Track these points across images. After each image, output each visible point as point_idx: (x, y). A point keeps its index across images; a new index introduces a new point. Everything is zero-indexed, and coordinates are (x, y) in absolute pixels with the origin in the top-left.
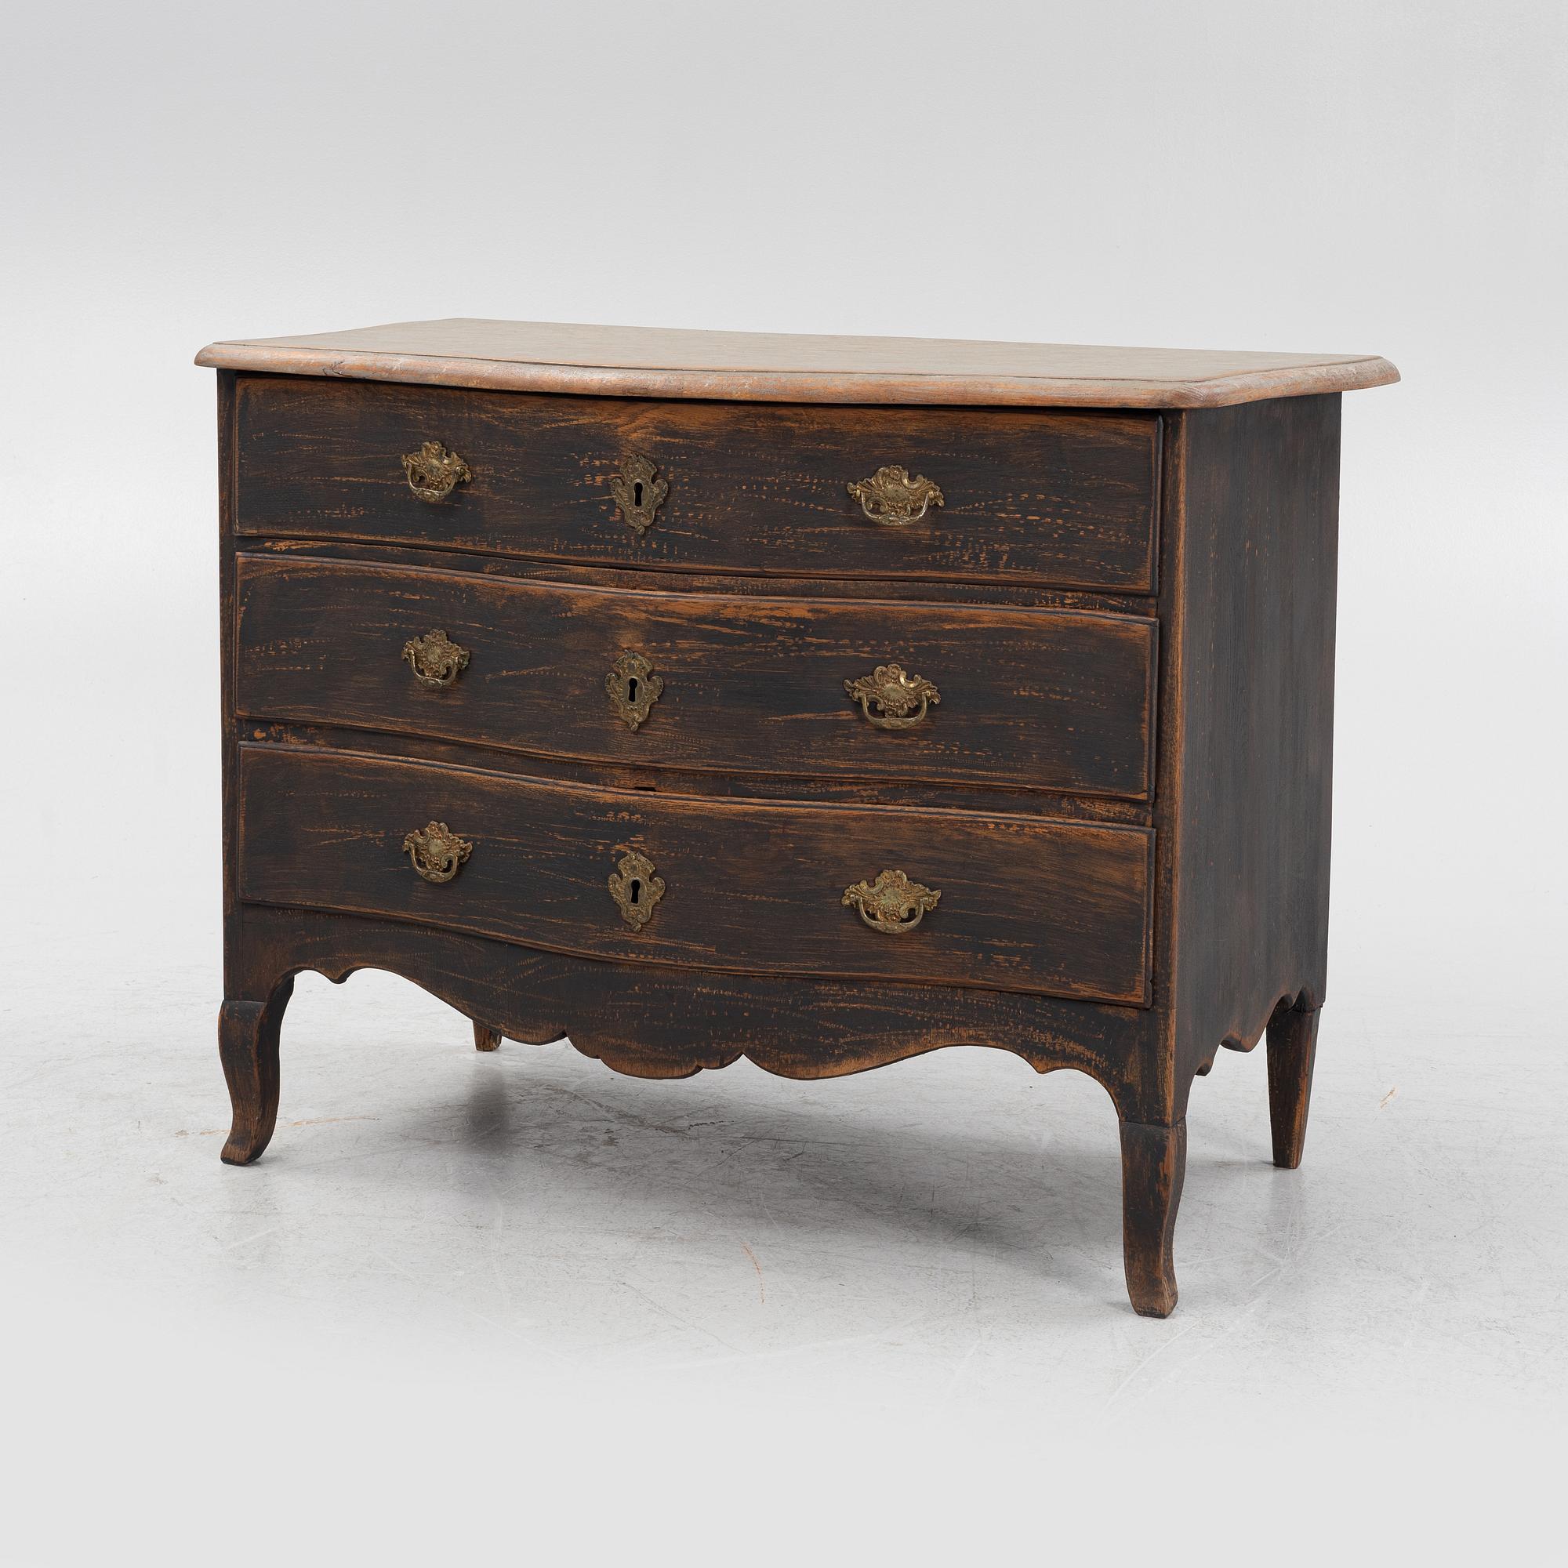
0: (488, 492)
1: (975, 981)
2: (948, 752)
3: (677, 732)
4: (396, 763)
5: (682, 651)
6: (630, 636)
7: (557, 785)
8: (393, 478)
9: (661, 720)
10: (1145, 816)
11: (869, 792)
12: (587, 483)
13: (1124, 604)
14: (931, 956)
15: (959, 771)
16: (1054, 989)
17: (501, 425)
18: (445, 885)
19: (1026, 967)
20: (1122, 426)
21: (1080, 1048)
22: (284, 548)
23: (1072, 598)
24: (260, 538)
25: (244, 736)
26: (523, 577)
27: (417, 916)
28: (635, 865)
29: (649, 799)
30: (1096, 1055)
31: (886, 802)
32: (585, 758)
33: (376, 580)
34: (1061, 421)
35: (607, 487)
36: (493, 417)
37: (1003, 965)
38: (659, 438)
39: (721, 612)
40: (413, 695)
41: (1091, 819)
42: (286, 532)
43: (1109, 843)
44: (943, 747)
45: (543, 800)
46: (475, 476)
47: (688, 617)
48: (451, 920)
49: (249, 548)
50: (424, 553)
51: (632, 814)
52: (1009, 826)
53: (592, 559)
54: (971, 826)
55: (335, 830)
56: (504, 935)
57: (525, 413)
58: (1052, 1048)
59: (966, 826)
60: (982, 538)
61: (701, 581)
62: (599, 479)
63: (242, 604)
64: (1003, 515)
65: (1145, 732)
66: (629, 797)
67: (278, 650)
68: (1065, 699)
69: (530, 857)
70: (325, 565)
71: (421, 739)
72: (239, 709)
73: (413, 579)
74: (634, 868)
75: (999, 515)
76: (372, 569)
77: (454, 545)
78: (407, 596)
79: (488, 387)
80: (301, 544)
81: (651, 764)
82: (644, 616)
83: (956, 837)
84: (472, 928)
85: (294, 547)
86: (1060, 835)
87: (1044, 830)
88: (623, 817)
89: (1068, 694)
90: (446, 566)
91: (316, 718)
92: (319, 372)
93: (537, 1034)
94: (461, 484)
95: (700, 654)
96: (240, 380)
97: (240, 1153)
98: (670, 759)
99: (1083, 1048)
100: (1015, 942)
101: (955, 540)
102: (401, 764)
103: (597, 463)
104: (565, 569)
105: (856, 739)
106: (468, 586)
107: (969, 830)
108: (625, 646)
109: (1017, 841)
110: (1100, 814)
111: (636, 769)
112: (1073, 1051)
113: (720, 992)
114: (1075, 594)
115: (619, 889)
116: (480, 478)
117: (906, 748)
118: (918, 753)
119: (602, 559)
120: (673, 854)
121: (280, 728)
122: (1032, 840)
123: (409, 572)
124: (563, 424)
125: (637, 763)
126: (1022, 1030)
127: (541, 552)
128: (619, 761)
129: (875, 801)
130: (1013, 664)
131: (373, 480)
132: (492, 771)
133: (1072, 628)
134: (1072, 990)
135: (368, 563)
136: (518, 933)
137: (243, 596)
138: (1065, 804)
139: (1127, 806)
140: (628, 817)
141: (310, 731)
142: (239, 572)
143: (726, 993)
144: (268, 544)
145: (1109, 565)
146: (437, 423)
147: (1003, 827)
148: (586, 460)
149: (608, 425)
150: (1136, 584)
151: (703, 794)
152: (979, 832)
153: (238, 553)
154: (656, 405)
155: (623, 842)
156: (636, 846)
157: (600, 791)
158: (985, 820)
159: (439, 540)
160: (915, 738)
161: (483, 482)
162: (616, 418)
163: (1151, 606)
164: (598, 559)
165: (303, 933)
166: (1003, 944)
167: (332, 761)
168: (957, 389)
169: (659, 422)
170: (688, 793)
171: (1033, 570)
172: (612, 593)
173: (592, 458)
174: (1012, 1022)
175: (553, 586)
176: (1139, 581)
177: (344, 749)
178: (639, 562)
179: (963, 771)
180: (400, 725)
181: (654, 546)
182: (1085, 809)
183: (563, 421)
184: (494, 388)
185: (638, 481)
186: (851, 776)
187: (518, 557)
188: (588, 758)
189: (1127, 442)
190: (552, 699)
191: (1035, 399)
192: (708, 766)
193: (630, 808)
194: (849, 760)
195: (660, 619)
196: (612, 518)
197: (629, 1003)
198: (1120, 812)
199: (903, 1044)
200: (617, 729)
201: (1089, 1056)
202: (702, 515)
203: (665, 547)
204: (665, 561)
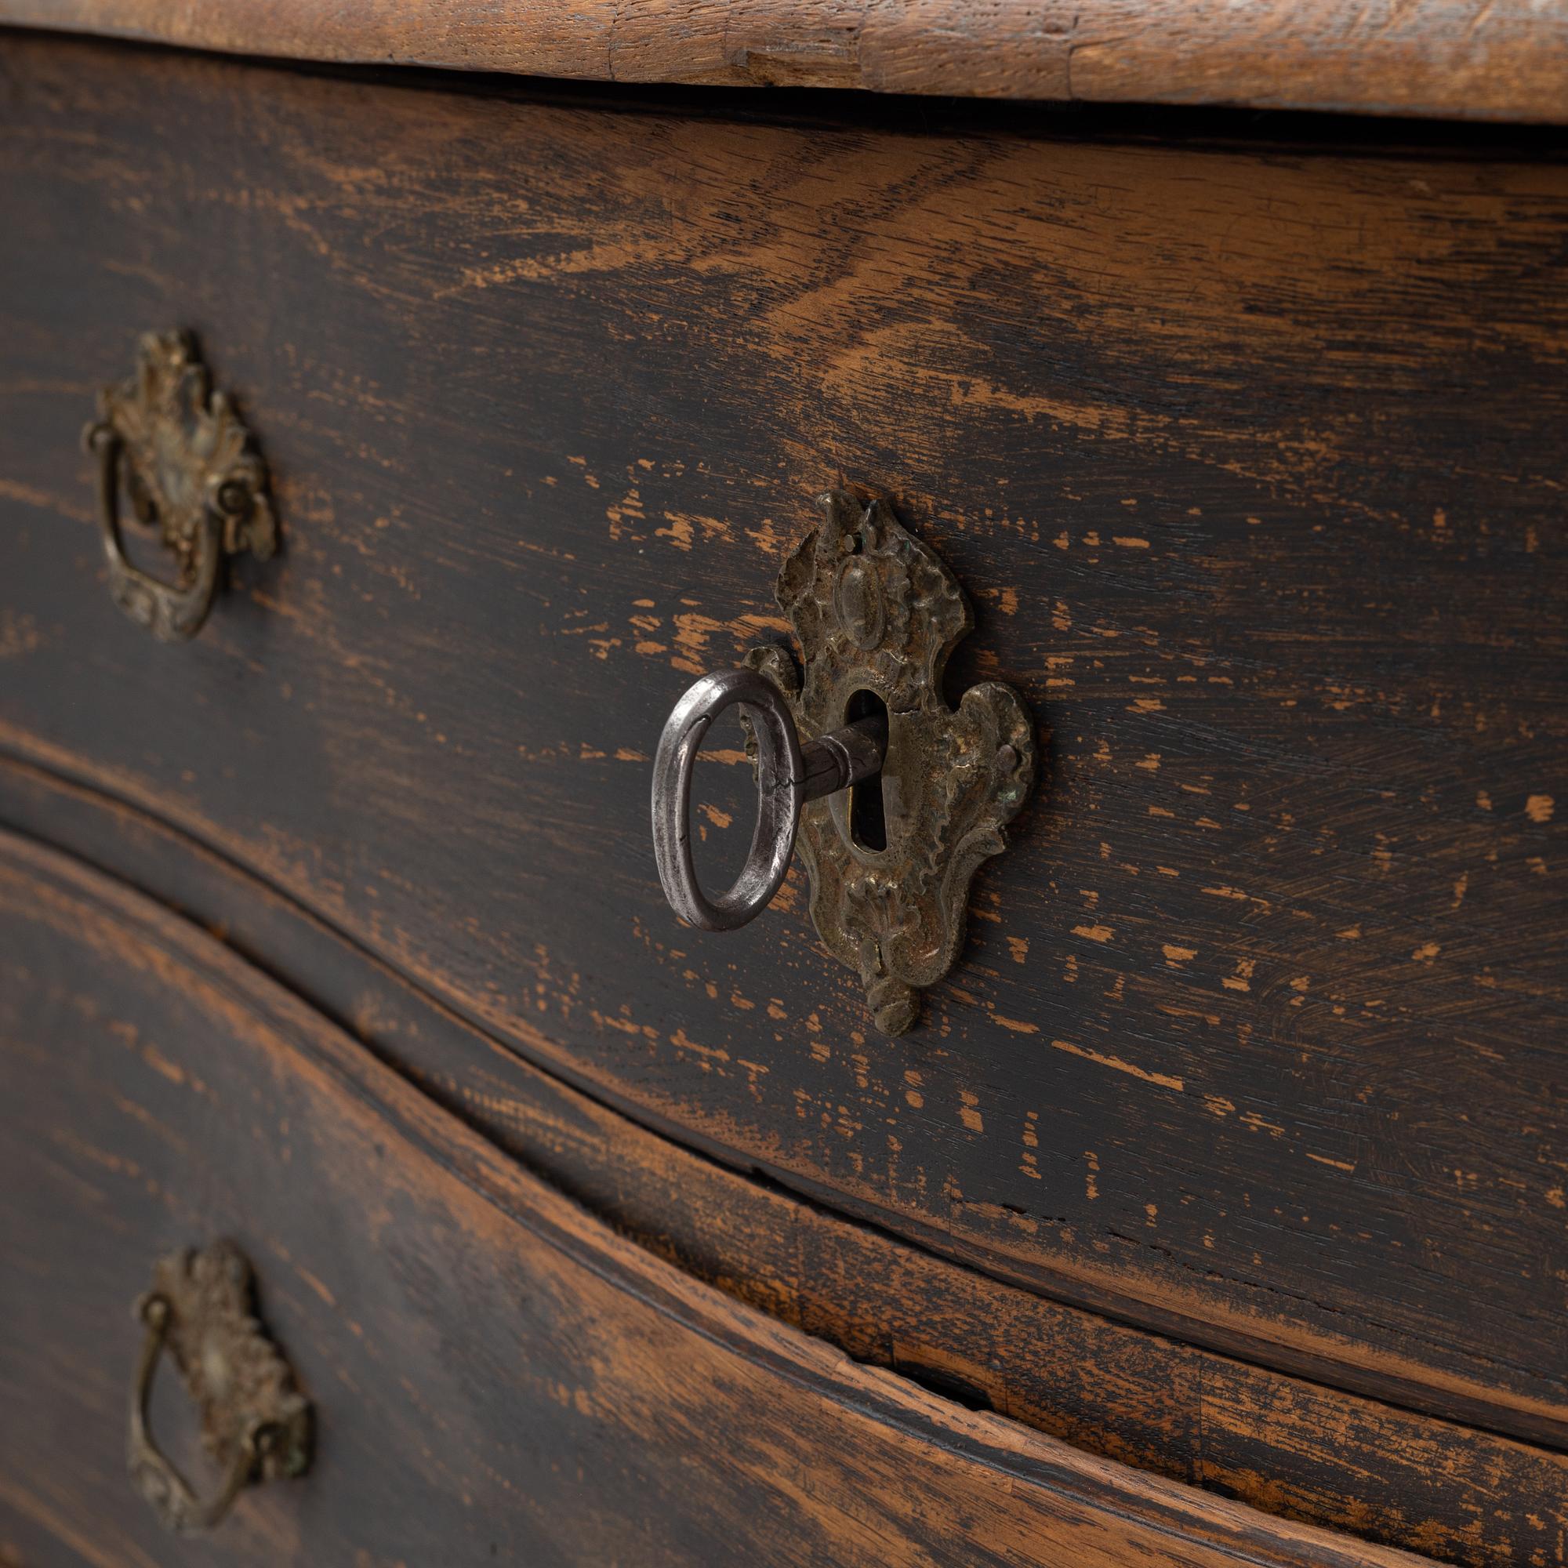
103: (681, 529)
202: (1246, 967)
203: (1031, 1140)
204: (1031, 1226)
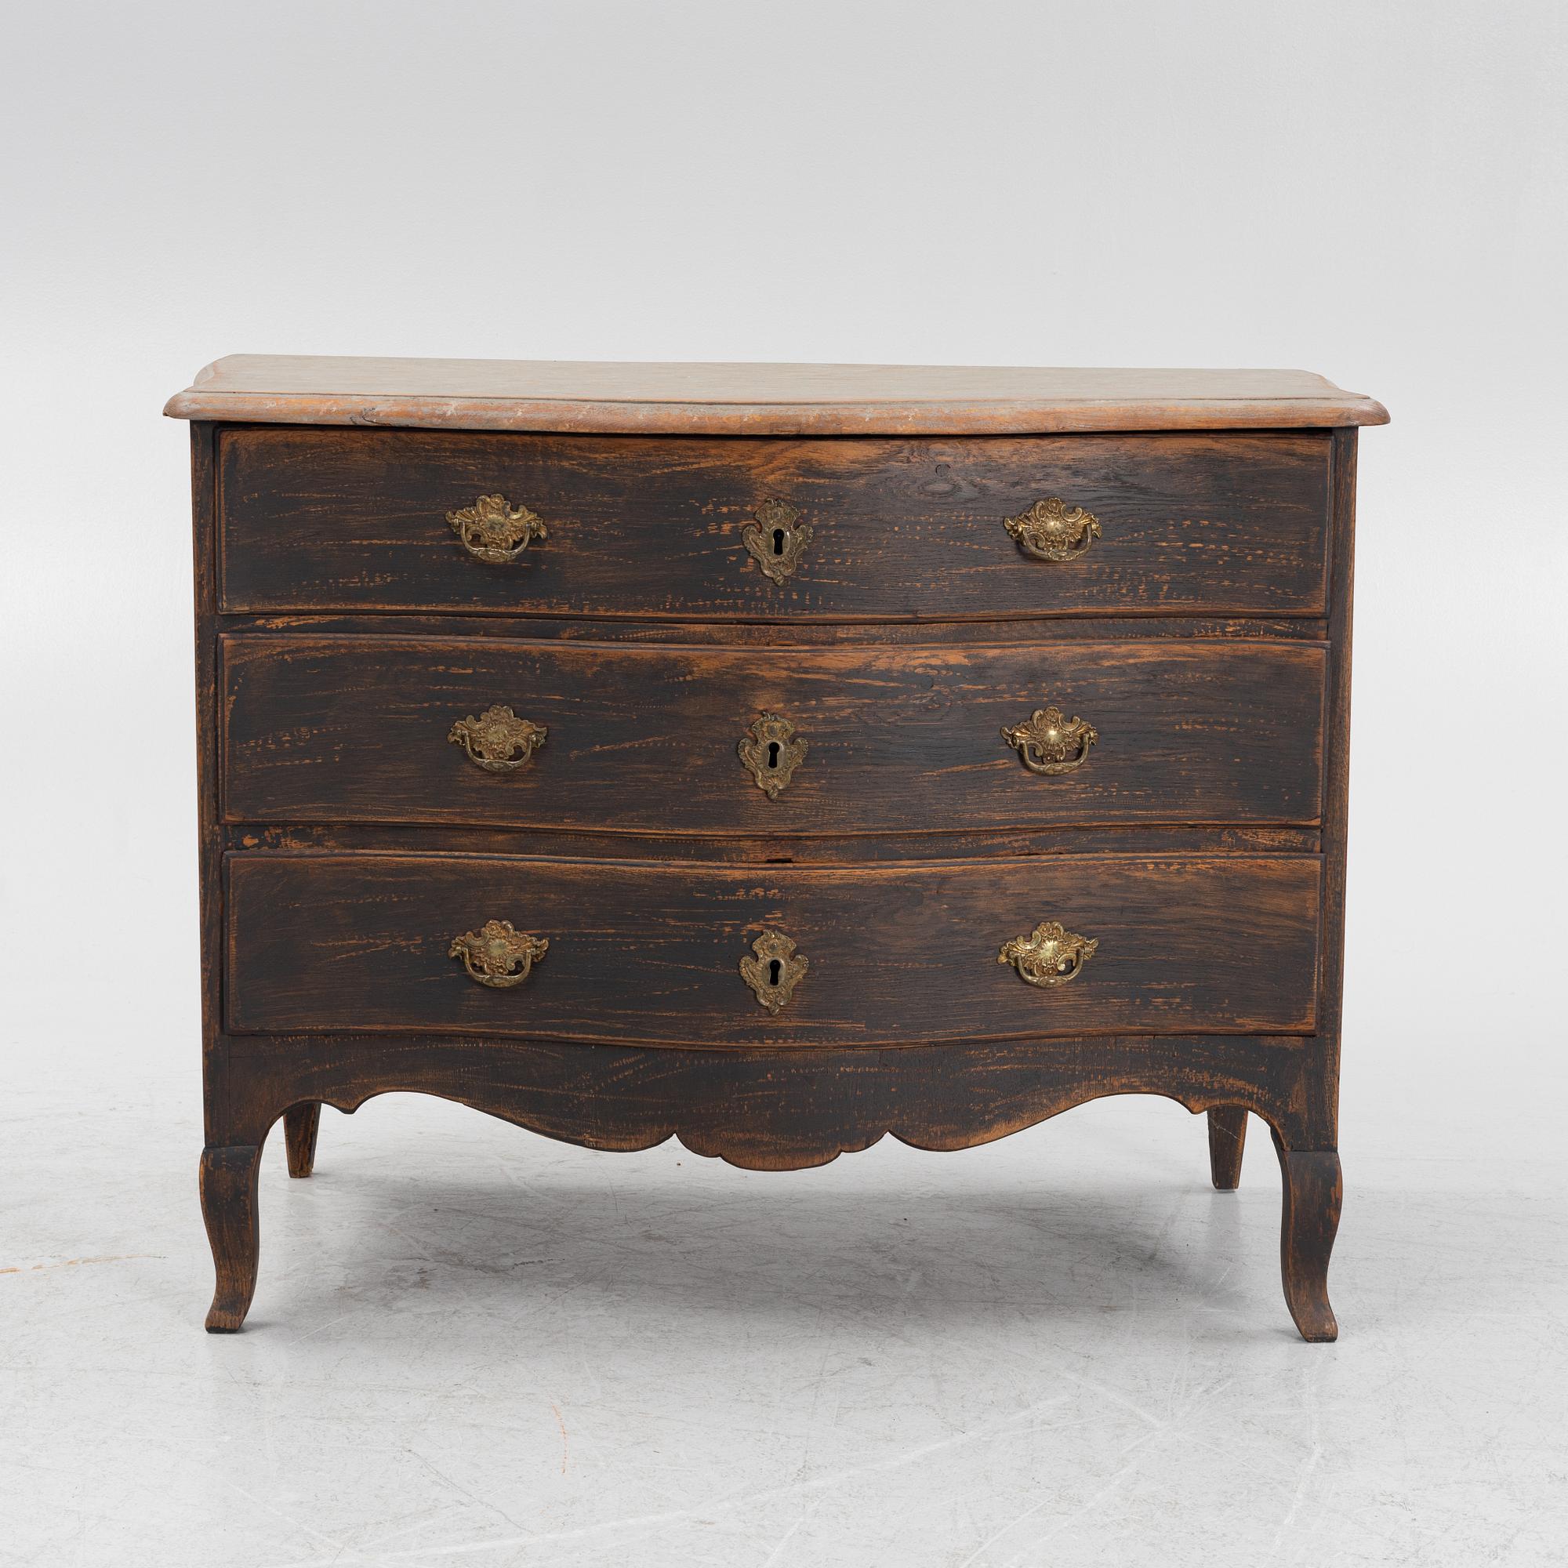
0: (571, 549)
1: (1133, 1027)
2: (1106, 794)
3: (822, 796)
4: (438, 860)
5: (831, 709)
6: (767, 697)
7: (669, 866)
8: (432, 538)
9: (804, 785)
10: (1314, 842)
11: (1020, 843)
12: (711, 532)
13: (1290, 628)
14: (1087, 1006)
15: (1117, 813)
16: (1216, 1026)
17: (592, 472)
18: (513, 990)
19: (1188, 1008)
20: (1295, 447)
21: (1240, 1084)
22: (281, 626)
23: (1235, 625)
24: (252, 616)
25: (230, 844)
26: (618, 640)
27: (469, 1027)
28: (773, 945)
29: (788, 873)
30: (1258, 1088)
31: (1037, 852)
32: (709, 833)
33: (411, 656)
34: (1227, 444)
35: (738, 536)
36: (580, 464)
37: (1162, 1008)
38: (801, 479)
39: (874, 663)
40: (464, 781)
41: (1254, 850)
42: (288, 607)
43: (1278, 873)
44: (1101, 790)
45: (651, 884)
46: (552, 531)
47: (837, 672)
48: (518, 1027)
49: (235, 628)
50: (474, 622)
51: (767, 889)
52: (1169, 865)
53: (718, 615)
54: (1129, 869)
55: (355, 941)
56: (595, 1037)
57: (625, 458)
58: (1209, 1087)
59: (1123, 869)
60: (1140, 569)
61: (845, 631)
62: (727, 527)
63: (231, 693)
64: (1164, 544)
65: (1319, 756)
66: (764, 872)
67: (278, 742)
68: (1232, 729)
69: (632, 948)
70: (340, 642)
71: (471, 829)
72: (229, 814)
73: (462, 651)
74: (772, 947)
75: (1159, 544)
76: (404, 643)
77: (519, 610)
78: (454, 670)
79: (587, 431)
80: (304, 620)
81: (792, 834)
82: (784, 674)
83: (1114, 881)
84: (549, 1033)
85: (294, 624)
86: (1224, 870)
87: (1207, 866)
88: (757, 894)
89: (1233, 724)
90: (506, 634)
91: (330, 817)
92: (346, 420)
93: (636, 1140)
94: (535, 540)
95: (850, 710)
96: (227, 433)
97: (227, 1319)
98: (815, 826)
99: (1244, 1083)
100: (1175, 983)
101: (1112, 573)
102: (444, 860)
103: (725, 510)
104: (679, 629)
105: (1012, 788)
106: (542, 655)
107: (1127, 873)
108: (761, 708)
109: (1177, 880)
110: (1263, 843)
111: (772, 839)
112: (1233, 1087)
113: (865, 1069)
114: (1237, 621)
115: (753, 972)
116: (561, 533)
117: (1063, 793)
118: (1075, 797)
119: (730, 615)
120: (816, 929)
121: (277, 832)
122: (1194, 877)
123: (457, 644)
124: (679, 469)
125: (775, 834)
126: (1178, 1072)
127: (647, 611)
128: (754, 833)
129: (1027, 851)
130: (1175, 698)
131: (405, 542)
132: (574, 858)
133: (1239, 657)
134: (1237, 1025)
135: (396, 636)
136: (616, 1032)
137: (231, 685)
138: (1225, 837)
139: (1293, 832)
140: (763, 893)
141: (318, 831)
142: (226, 656)
143: (872, 1069)
144: (260, 622)
145: (1279, 589)
146: (496, 474)
147: (1163, 867)
148: (710, 507)
149: (738, 467)
150: (1309, 607)
151: (848, 862)
152: (1137, 874)
153: (222, 635)
154: (798, 443)
155: (756, 920)
156: (773, 923)
157: (726, 868)
158: (1143, 861)
159: (499, 605)
160: (1072, 783)
161: (564, 538)
162: (749, 459)
163: (1321, 629)
164: (724, 615)
165: (308, 1061)
166: (1162, 987)
167: (349, 864)
168: (1127, 414)
169: (802, 462)
170: (831, 861)
171: (1196, 599)
172: (743, 651)
173: (717, 505)
174: (1167, 1065)
175: (665, 649)
176: (1313, 604)
177: (363, 849)
178: (776, 616)
179: (1121, 812)
180: (444, 816)
181: (795, 597)
182: (1248, 840)
183: (679, 465)
184: (595, 431)
185: (774, 528)
186: (1007, 827)
187: (614, 619)
188: (713, 833)
189: (1300, 462)
190: (665, 772)
191: (1211, 422)
192: (858, 830)
193: (761, 883)
194: (1005, 811)
195: (804, 676)
196: (743, 570)
197: (760, 1093)
198: (1285, 840)
199: (1054, 1101)
200: (751, 799)
201: (1250, 1091)
202: (850, 561)
203: (808, 597)
204: (807, 612)
